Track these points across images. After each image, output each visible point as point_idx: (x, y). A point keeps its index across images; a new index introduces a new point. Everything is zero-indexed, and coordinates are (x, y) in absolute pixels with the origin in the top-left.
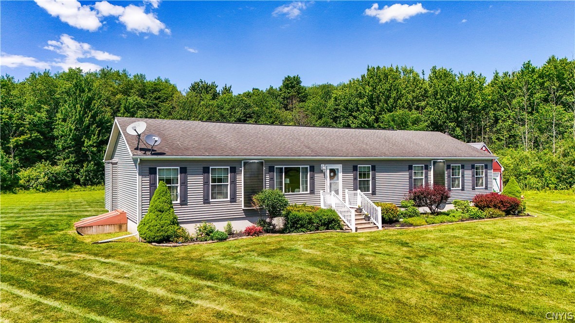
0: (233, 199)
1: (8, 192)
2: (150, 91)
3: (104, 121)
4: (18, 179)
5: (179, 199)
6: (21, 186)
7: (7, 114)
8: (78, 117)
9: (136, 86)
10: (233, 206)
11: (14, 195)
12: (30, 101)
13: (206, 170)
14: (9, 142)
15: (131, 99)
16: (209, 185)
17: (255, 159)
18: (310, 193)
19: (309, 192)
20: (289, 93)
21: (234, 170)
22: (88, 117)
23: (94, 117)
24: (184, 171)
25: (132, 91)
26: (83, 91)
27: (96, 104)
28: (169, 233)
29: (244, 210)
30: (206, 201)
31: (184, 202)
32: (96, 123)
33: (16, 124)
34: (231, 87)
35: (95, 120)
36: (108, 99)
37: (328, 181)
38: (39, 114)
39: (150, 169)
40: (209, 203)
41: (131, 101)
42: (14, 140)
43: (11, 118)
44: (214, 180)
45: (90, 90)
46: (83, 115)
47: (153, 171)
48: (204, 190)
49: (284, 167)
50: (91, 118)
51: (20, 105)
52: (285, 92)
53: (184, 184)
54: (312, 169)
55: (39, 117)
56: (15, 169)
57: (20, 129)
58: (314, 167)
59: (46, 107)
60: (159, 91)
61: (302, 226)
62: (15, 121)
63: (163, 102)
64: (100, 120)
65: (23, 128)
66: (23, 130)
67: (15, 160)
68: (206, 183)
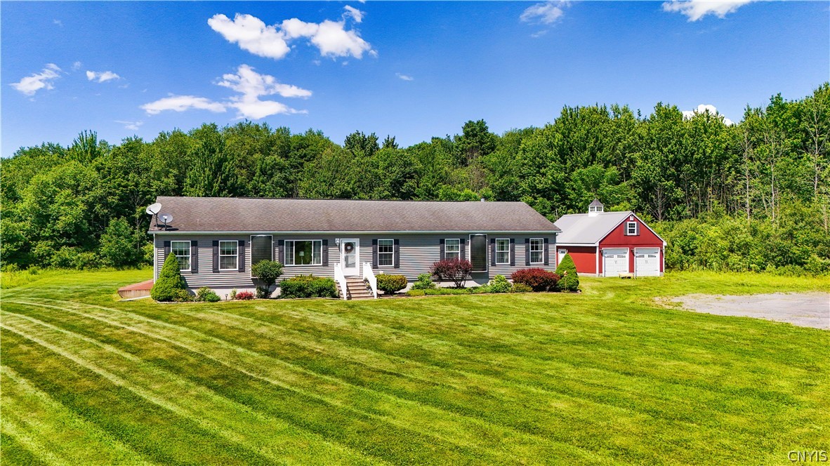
0: (242, 269)
1: (132, 268)
2: (295, 148)
3: (236, 185)
4: (143, 253)
5: (190, 268)
6: (147, 261)
7: (133, 181)
8: (206, 182)
9: (278, 142)
10: (242, 275)
11: (139, 271)
12: (157, 164)
13: (215, 244)
14: (134, 212)
15: (269, 159)
16: (218, 256)
17: (262, 233)
18: (323, 266)
19: (321, 264)
20: (469, 144)
21: (242, 244)
22: (217, 182)
23: (225, 181)
24: (194, 244)
25: (273, 149)
26: (214, 151)
27: (227, 166)
28: (171, 294)
29: (252, 279)
30: (215, 270)
31: (195, 271)
32: (227, 188)
33: (143, 191)
34: (394, 138)
35: (226, 184)
36: (244, 160)
37: (343, 254)
38: (166, 180)
39: (165, 242)
40: (218, 272)
41: (269, 162)
42: (140, 210)
43: (137, 185)
44: (223, 252)
45: (221, 151)
46: (213, 180)
47: (167, 244)
48: (213, 261)
49: (294, 241)
50: (221, 183)
51: (147, 170)
52: (464, 143)
53: (195, 255)
54: (325, 243)
55: (166, 184)
56: (141, 241)
57: (147, 197)
58: (327, 241)
59: (175, 172)
60: (304, 148)
61: (291, 293)
62: (141, 188)
63: (308, 160)
64: (233, 185)
65: (149, 196)
66: (150, 198)
67: (141, 231)
68: (215, 254)
